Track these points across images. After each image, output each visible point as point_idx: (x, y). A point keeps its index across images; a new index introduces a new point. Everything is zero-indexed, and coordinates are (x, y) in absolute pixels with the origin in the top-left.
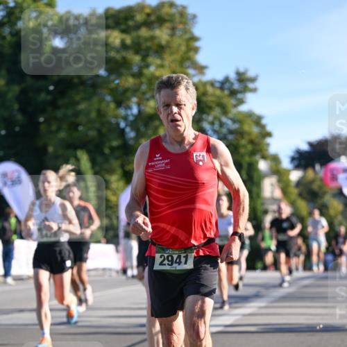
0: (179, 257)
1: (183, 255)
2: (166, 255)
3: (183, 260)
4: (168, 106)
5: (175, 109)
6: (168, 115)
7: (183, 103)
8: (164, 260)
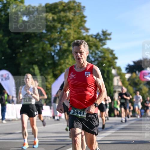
0: (81, 112)
1: (82, 111)
2: (75, 110)
3: (82, 113)
4: (76, 53)
5: (79, 54)
6: (77, 56)
7: (83, 52)
8: (74, 112)
